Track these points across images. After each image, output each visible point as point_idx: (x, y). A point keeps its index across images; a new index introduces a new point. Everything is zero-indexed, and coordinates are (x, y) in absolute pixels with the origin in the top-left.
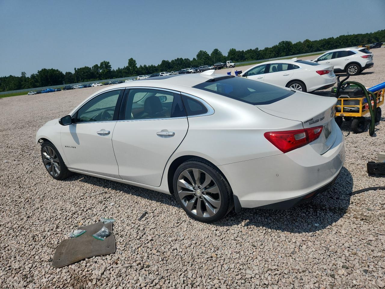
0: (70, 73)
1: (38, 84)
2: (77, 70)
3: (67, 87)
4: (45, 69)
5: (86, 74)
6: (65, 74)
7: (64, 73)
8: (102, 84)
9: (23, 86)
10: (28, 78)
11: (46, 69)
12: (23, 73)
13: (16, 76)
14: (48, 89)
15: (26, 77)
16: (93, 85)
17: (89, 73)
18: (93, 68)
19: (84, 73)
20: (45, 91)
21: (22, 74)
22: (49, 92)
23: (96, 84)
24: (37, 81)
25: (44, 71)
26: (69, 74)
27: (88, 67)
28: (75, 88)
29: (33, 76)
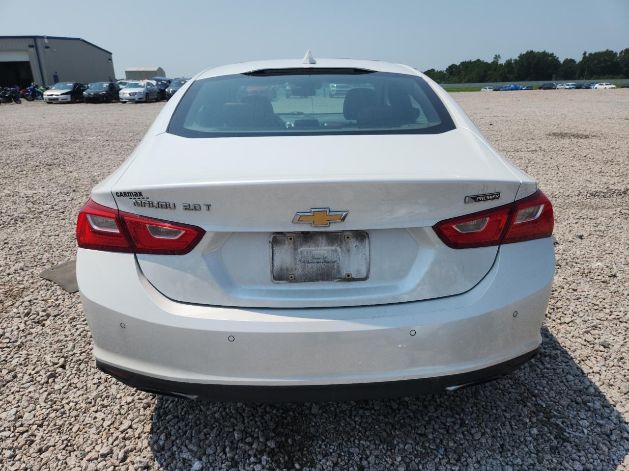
0: (572, 61)
1: (511, 76)
2: (587, 55)
3: (545, 86)
4: (532, 52)
5: (603, 64)
6: (562, 62)
7: (562, 60)
8: (614, 86)
9: (488, 78)
10: (501, 65)
11: (534, 51)
12: (497, 57)
13: (485, 61)
14: (512, 86)
15: (499, 64)
16: (597, 86)
17: (609, 63)
18: (621, 53)
19: (600, 62)
20: (507, 88)
21: (494, 58)
22: (512, 90)
23: (602, 85)
24: (510, 72)
25: (530, 55)
26: (570, 62)
27: (613, 52)
28: (558, 89)
29: (509, 63)
